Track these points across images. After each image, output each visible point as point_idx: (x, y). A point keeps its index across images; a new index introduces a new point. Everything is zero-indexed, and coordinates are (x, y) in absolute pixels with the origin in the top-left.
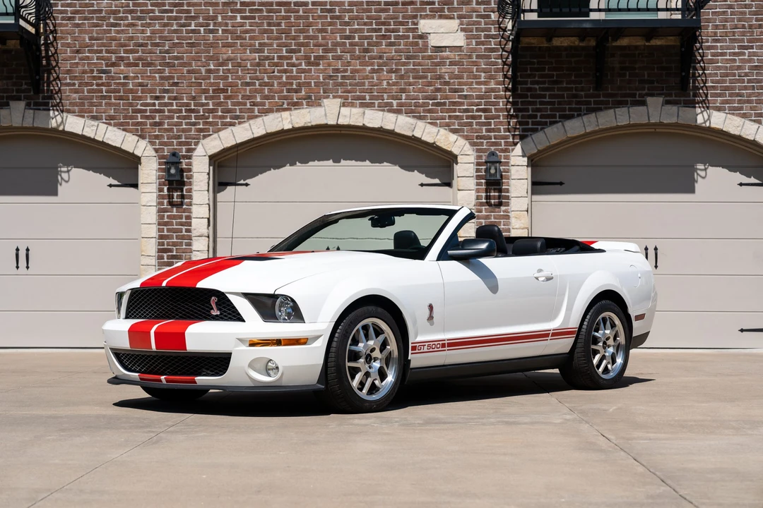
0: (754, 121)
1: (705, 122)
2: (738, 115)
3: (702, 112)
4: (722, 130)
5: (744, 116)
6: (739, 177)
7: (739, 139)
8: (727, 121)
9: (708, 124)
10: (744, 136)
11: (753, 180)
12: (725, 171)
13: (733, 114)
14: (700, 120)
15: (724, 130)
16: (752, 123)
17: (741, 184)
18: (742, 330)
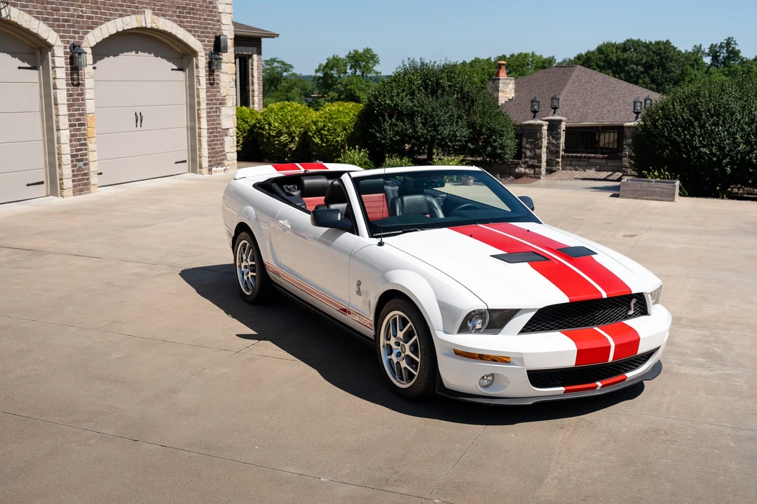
0: (36, 17)
1: (7, 16)
2: (26, 11)
3: (4, 7)
4: (16, 24)
5: (30, 13)
6: (17, 62)
7: (27, 31)
8: (21, 16)
9: (9, 18)
10: (32, 30)
11: (26, 65)
12: (9, 56)
13: (23, 10)
14: (4, 15)
15: (19, 23)
16: (35, 19)
17: (20, 68)
18: (28, 185)
